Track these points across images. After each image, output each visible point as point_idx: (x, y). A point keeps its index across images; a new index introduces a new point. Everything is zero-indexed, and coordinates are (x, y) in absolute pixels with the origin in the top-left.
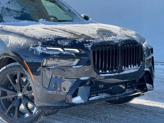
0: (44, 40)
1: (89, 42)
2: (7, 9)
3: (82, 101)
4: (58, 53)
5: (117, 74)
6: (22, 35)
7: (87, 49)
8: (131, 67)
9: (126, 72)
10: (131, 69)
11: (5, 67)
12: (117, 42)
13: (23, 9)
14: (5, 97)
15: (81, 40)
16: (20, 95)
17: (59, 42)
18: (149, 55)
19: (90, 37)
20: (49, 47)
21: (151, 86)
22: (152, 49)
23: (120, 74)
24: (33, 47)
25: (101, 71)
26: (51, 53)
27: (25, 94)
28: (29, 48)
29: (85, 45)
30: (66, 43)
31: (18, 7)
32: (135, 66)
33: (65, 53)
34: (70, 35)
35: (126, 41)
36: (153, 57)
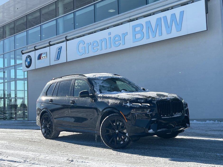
0: (130, 100)
1: (154, 100)
2: (102, 86)
3: (154, 132)
4: (139, 106)
5: (170, 117)
6: (116, 99)
7: (154, 103)
8: (177, 113)
9: (175, 116)
10: (178, 115)
11: (108, 117)
12: (169, 99)
13: (111, 86)
14: (108, 133)
15: (150, 99)
16: (117, 131)
17: (138, 100)
18: (185, 108)
19: (154, 97)
20: (134, 103)
21: (189, 125)
22: (187, 104)
23: (172, 117)
24: (125, 104)
25: (162, 115)
26: (135, 106)
27: (120, 130)
28: (122, 104)
29: (153, 101)
30: (143, 101)
31: (108, 85)
32: (179, 113)
33: (142, 106)
34: (143, 97)
35: (173, 99)
36: (188, 109)
